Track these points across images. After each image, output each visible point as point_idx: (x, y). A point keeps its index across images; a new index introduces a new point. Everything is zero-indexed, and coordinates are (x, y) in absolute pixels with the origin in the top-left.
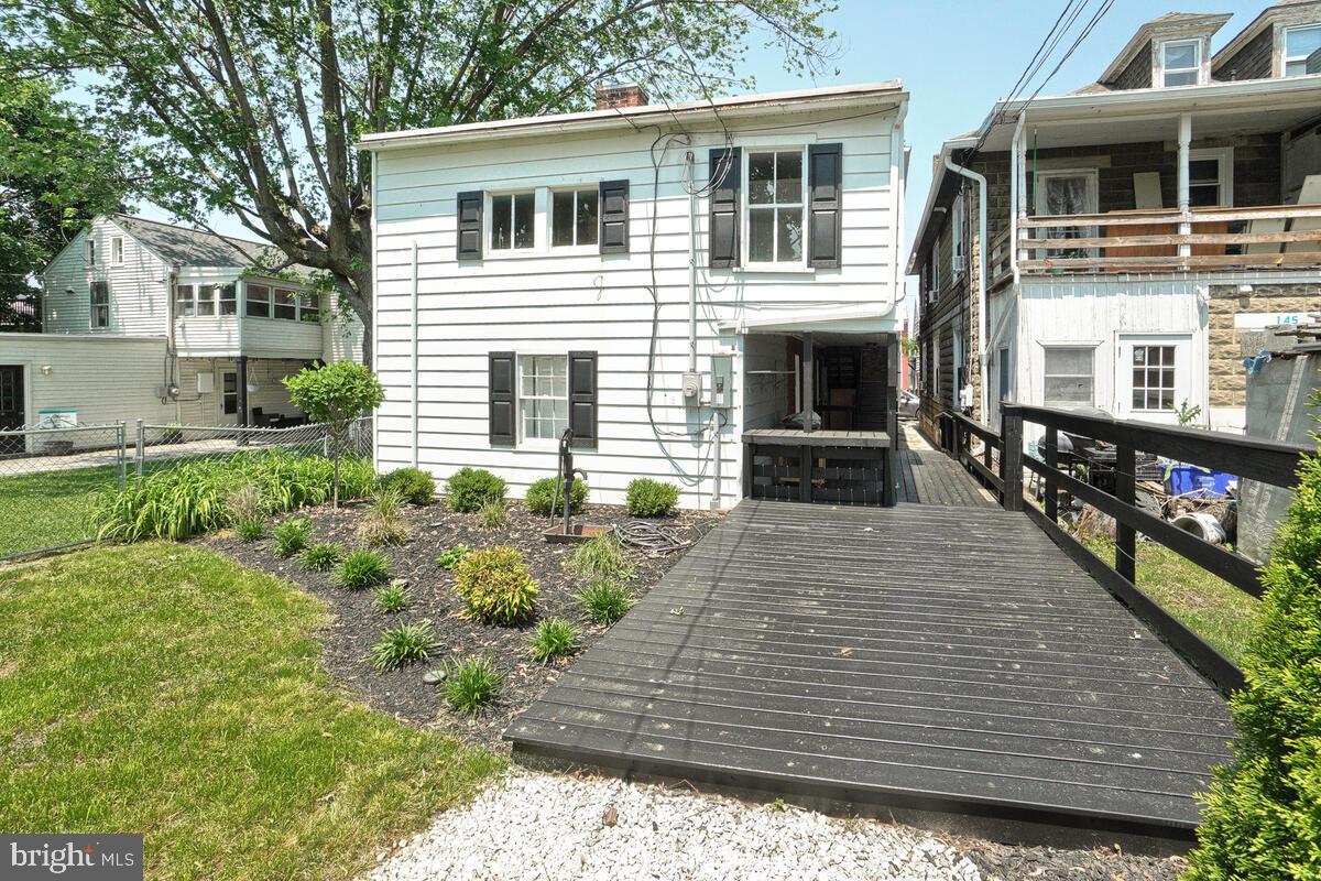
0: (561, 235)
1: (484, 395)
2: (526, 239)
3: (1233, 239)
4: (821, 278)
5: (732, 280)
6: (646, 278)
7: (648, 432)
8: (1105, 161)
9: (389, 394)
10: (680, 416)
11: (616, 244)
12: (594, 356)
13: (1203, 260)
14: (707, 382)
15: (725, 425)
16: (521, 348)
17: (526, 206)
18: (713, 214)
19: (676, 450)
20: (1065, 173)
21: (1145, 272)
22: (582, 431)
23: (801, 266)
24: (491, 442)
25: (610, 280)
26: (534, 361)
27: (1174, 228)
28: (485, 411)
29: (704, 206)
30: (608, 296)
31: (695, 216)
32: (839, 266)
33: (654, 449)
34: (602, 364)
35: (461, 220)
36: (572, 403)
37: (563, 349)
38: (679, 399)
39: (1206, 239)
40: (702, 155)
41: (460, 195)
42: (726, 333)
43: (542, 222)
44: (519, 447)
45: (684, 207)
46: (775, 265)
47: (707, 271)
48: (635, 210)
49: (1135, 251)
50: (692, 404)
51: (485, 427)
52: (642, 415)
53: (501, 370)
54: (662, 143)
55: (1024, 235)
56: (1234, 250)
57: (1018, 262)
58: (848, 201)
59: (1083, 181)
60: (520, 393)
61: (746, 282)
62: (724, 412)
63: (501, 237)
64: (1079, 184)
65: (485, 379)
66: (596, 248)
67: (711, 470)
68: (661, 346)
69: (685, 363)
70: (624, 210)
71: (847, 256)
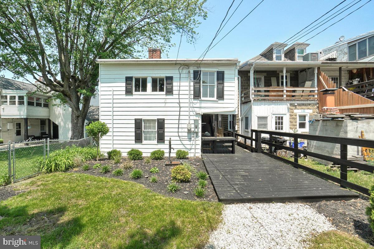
0: (154, 89)
1: (134, 130)
2: (144, 89)
3: (293, 94)
4: (219, 102)
5: (199, 102)
6: (177, 101)
7: (178, 138)
8: (265, 74)
10: (186, 134)
11: (170, 92)
12: (164, 120)
13: (288, 98)
14: (193, 126)
15: (197, 136)
16: (144, 118)
17: (145, 81)
18: (194, 86)
19: (184, 142)
20: (258, 76)
22: (161, 138)
23: (215, 99)
24: (135, 142)
25: (168, 101)
26: (146, 121)
27: (283, 91)
28: (134, 134)
29: (192, 84)
30: (167, 105)
31: (190, 86)
32: (223, 99)
33: (179, 142)
34: (166, 122)
35: (126, 84)
36: (158, 132)
37: (156, 118)
38: (186, 130)
40: (192, 72)
41: (126, 77)
42: (197, 114)
43: (149, 86)
44: (143, 143)
45: (187, 84)
46: (208, 99)
47: (193, 100)
48: (175, 84)
49: (275, 96)
50: (189, 131)
51: (134, 138)
52: (176, 134)
53: (138, 124)
54: (181, 68)
55: (253, 91)
56: (293, 96)
57: (252, 97)
59: (261, 78)
60: (143, 130)
61: (202, 102)
62: (197, 133)
63: (137, 89)
64: (260, 79)
65: (134, 126)
66: (164, 93)
67: (193, 147)
68: (181, 117)
69: (187, 122)
70: (172, 84)
71: (225, 97)
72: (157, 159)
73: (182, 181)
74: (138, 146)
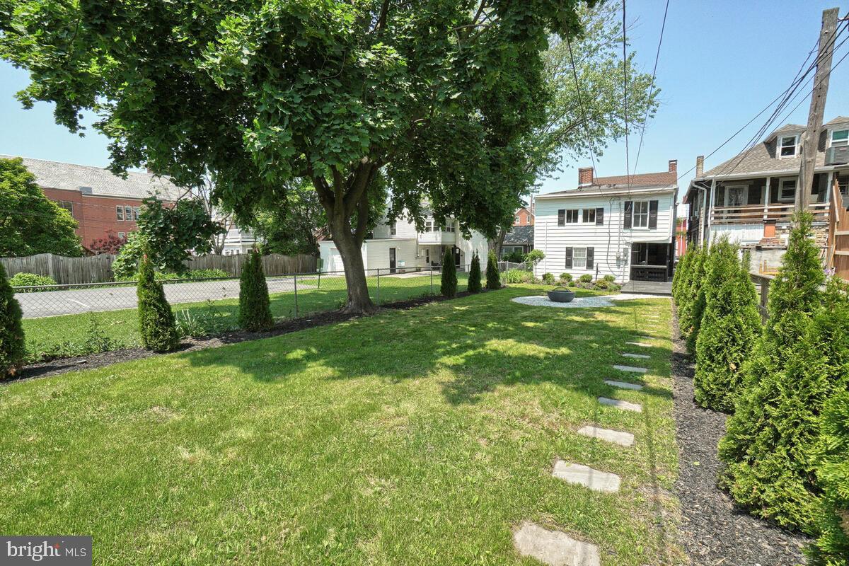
0: (585, 220)
1: (565, 257)
2: (576, 220)
3: (782, 213)
4: (652, 231)
5: (629, 231)
6: (607, 231)
7: (606, 265)
8: (751, 183)
9: (547, 256)
10: (615, 262)
11: (600, 222)
12: (593, 248)
13: (770, 220)
14: (622, 254)
15: (626, 264)
16: (574, 246)
17: (576, 213)
18: (625, 216)
19: (613, 269)
20: (738, 186)
21: (751, 223)
22: (590, 265)
23: (647, 228)
24: (566, 267)
25: (598, 231)
26: (576, 249)
27: (763, 210)
28: (565, 260)
29: (623, 215)
30: (597, 234)
31: (620, 217)
32: (656, 228)
33: (608, 269)
34: (595, 250)
35: (559, 216)
36: (587, 259)
37: (586, 246)
38: (615, 258)
39: (772, 213)
40: (623, 203)
41: (559, 210)
42: (627, 243)
43: (580, 217)
44: (573, 269)
45: (618, 214)
46: (640, 228)
47: (623, 229)
48: (605, 215)
49: (750, 217)
50: (618, 259)
51: (564, 264)
52: (605, 261)
53: (569, 252)
54: (613, 201)
55: (713, 213)
57: (711, 220)
58: (659, 213)
59: (743, 189)
60: (573, 257)
61: (633, 232)
62: (626, 261)
63: (569, 220)
65: (565, 253)
66: (595, 223)
67: (622, 274)
68: (611, 246)
69: (617, 250)
70: (602, 215)
71: (658, 226)
72: (584, 281)
73: (602, 288)
74: (568, 271)
